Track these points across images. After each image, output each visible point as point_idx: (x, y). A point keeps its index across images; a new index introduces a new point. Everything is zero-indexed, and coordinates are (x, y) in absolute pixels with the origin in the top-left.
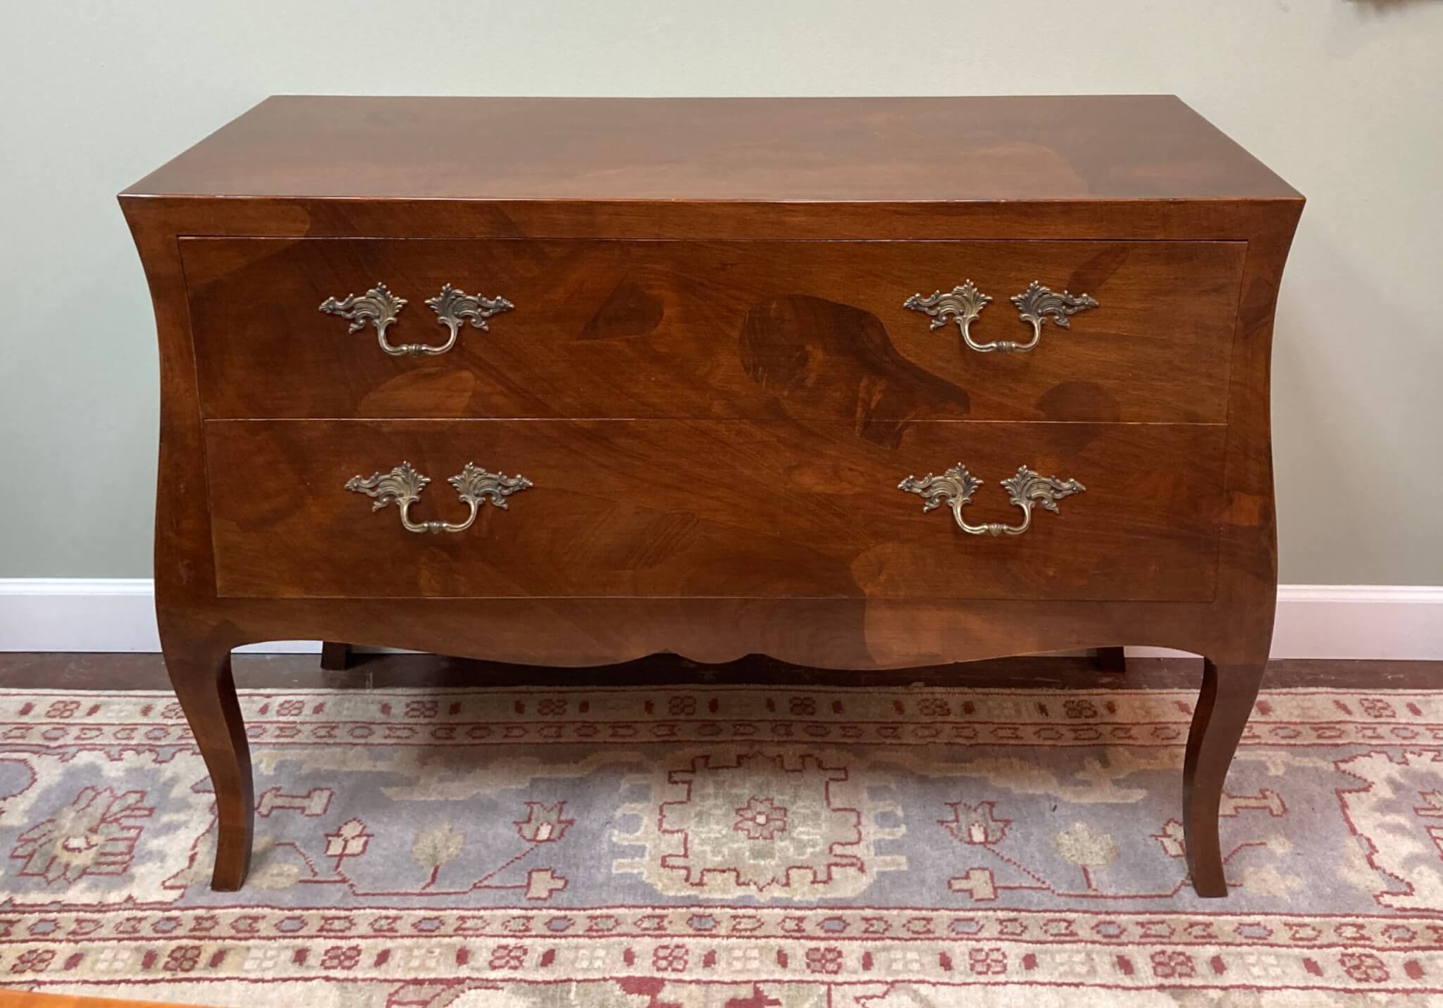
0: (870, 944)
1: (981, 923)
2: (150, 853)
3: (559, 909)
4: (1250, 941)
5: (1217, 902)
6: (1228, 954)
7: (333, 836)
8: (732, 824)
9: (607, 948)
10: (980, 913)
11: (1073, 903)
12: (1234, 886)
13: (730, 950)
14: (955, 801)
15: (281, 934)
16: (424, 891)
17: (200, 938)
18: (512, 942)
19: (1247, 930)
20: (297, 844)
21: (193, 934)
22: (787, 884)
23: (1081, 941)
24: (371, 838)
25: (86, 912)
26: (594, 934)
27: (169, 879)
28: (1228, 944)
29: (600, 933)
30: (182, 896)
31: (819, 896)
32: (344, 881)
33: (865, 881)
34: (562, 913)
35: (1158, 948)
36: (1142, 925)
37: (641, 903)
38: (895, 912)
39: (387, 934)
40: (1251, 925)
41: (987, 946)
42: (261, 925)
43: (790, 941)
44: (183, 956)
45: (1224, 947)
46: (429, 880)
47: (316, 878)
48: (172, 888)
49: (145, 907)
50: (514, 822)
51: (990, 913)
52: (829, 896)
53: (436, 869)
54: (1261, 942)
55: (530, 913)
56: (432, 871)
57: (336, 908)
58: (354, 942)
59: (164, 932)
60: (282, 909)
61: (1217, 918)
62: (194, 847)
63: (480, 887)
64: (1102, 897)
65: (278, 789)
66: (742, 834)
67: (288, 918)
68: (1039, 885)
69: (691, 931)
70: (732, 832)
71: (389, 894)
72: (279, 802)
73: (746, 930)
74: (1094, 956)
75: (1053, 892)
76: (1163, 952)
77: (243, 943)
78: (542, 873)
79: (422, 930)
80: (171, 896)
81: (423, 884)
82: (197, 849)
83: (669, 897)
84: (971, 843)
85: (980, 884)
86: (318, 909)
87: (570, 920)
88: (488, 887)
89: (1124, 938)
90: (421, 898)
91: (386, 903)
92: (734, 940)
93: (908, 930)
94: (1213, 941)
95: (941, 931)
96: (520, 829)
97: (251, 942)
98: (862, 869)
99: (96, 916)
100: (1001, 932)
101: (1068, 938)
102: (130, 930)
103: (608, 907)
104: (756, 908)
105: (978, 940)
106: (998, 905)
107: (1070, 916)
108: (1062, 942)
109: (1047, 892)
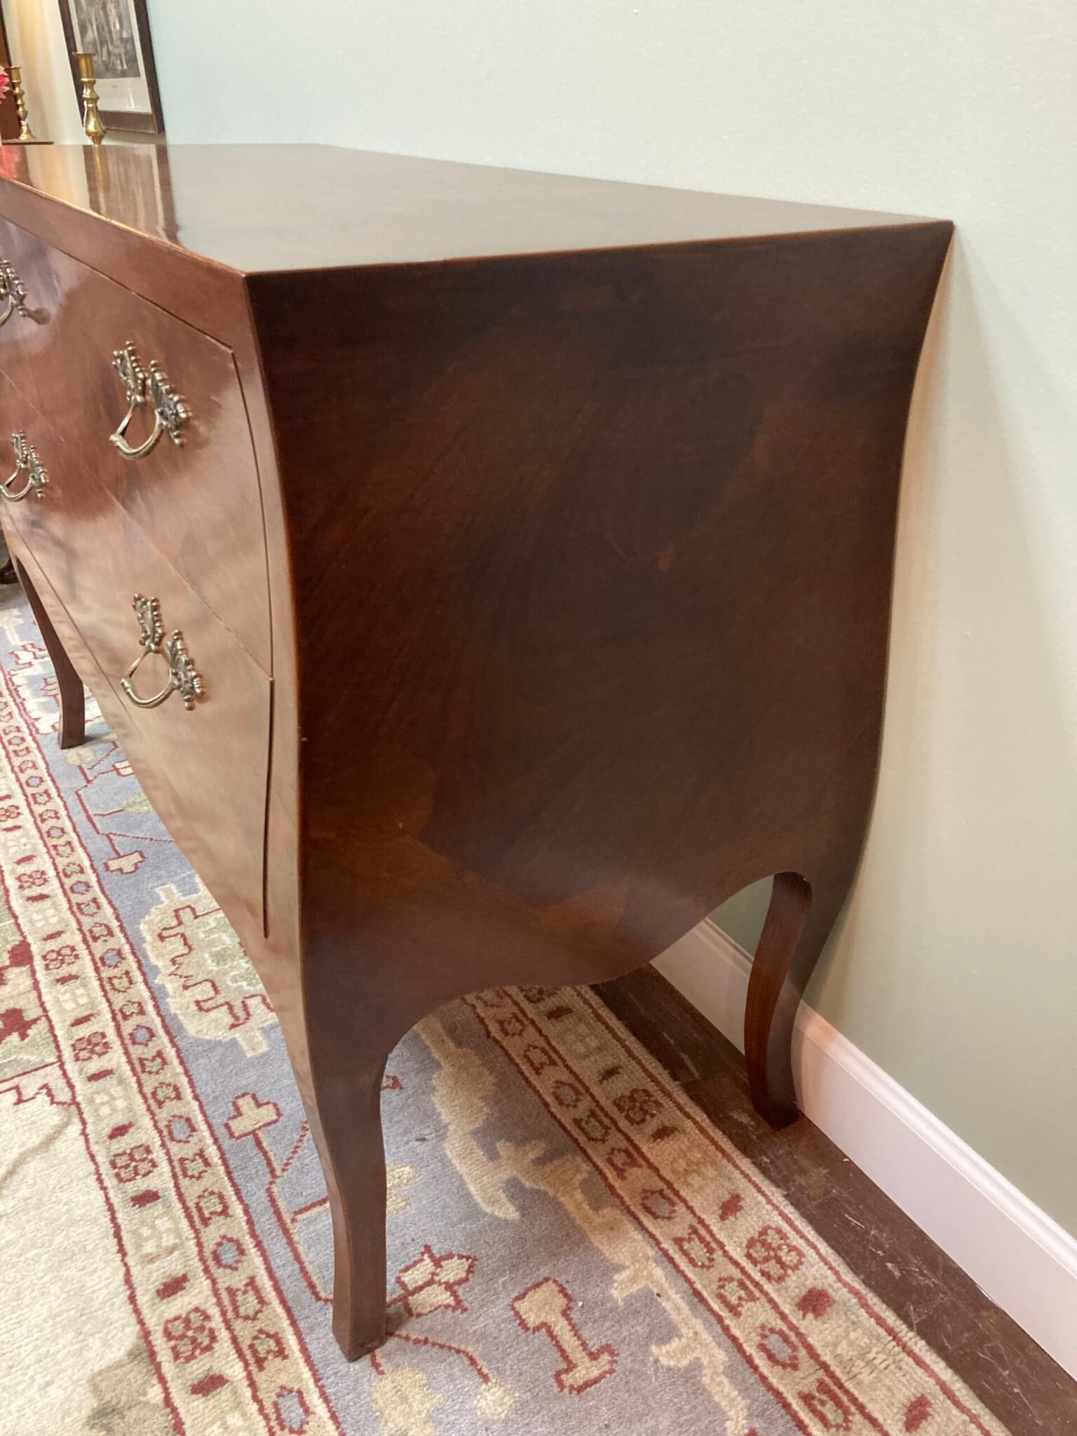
0: (126, 1069)
1: (191, 1139)
3: (98, 881)
4: (269, 1410)
5: (335, 1351)
6: (235, 1393)
9: (61, 920)
10: (207, 1134)
11: (260, 1206)
12: (376, 1366)
13: (84, 986)
15: (23, 782)
16: (92, 816)
18: (51, 874)
19: (290, 1404)
20: (118, 749)
22: (186, 987)
23: (197, 1232)
26: (75, 908)
28: (252, 1384)
29: (77, 911)
31: (178, 1012)
32: (89, 782)
33: (223, 1035)
34: (94, 884)
35: (214, 1311)
36: (252, 1282)
37: (123, 916)
38: (180, 1069)
39: (39, 820)
40: (302, 1403)
41: (158, 1155)
42: (29, 772)
43: (109, 1016)
45: (246, 1383)
46: (105, 813)
47: (86, 770)
51: (209, 1141)
52: (181, 1018)
53: (120, 811)
54: (273, 1423)
55: (88, 870)
56: (117, 810)
57: (59, 792)
58: (25, 812)
60: (48, 773)
61: (301, 1362)
63: (108, 837)
64: (286, 1232)
67: (41, 778)
68: (278, 1168)
69: (98, 956)
71: (83, 805)
73: (113, 985)
74: (176, 1253)
75: (271, 1183)
76: (207, 1318)
78: (139, 857)
79: (48, 832)
81: (100, 812)
83: (137, 929)
85: (254, 1118)
87: (88, 891)
88: (111, 840)
89: (218, 1273)
90: (85, 818)
91: (72, 808)
92: (97, 983)
93: (156, 1088)
94: (253, 1368)
95: (165, 1113)
98: (233, 1026)
100: (182, 1160)
101: (197, 1219)
103: (110, 903)
104: (145, 980)
105: (163, 1145)
106: (226, 1143)
107: (237, 1209)
108: (189, 1217)
109: (268, 1178)
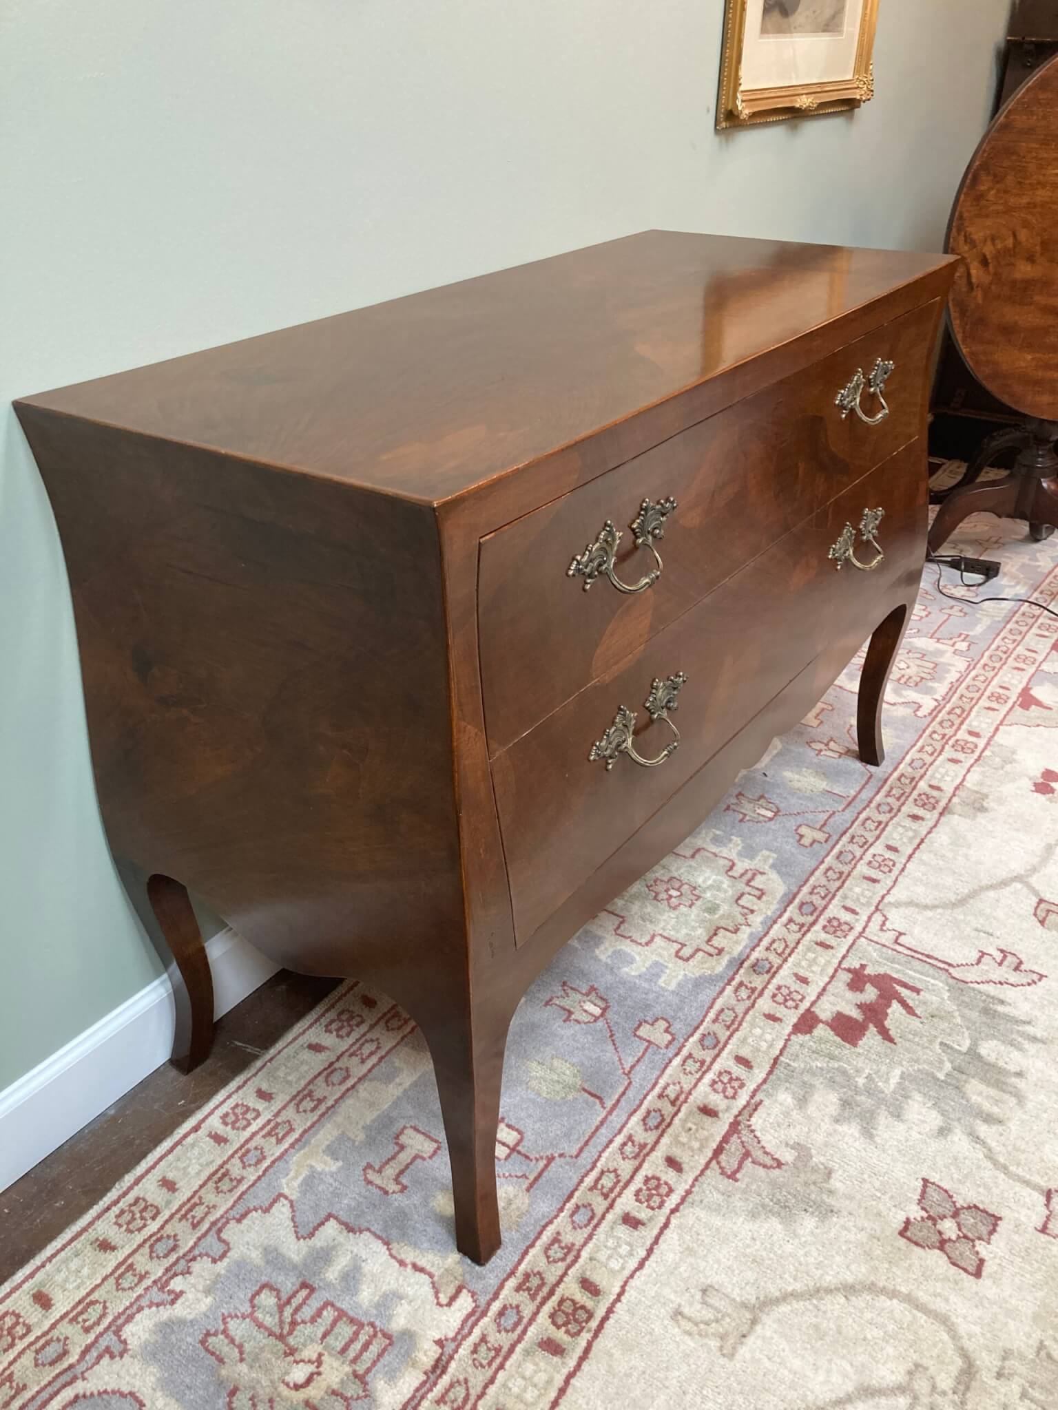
0: (835, 902)
1: (847, 850)
2: (377, 1306)
3: (692, 1035)
4: (924, 769)
6: (929, 780)
8: (667, 909)
9: (753, 1026)
10: (838, 846)
11: (853, 810)
13: (798, 965)
14: (725, 806)
15: (590, 1228)
16: (608, 1109)
17: (551, 1293)
18: (710, 1076)
19: (916, 766)
21: (539, 1299)
22: (752, 912)
23: (887, 823)
24: (506, 1121)
25: (431, 1390)
26: (735, 1026)
27: (437, 1298)
28: (922, 777)
29: (737, 1023)
30: (473, 1294)
31: (775, 902)
32: (550, 1160)
33: (773, 875)
34: (697, 1036)
35: (911, 800)
36: (888, 796)
37: (718, 989)
38: (813, 878)
39: (645, 1152)
40: (912, 762)
41: (868, 858)
42: (567, 1238)
43: (809, 934)
44: (567, 1314)
45: (923, 779)
46: (597, 1101)
47: (532, 1178)
48: (453, 1299)
49: (466, 1331)
50: (565, 1021)
51: (841, 843)
52: (778, 899)
53: (585, 1090)
54: (927, 766)
55: (685, 1052)
56: (586, 1095)
57: (586, 1175)
58: (639, 1178)
59: (516, 1325)
60: (556, 1217)
61: (899, 769)
62: (402, 1263)
63: (630, 1072)
64: (855, 797)
65: (369, 1166)
66: (683, 909)
67: (572, 1215)
68: (828, 814)
69: (767, 977)
70: (677, 912)
71: (594, 1133)
72: (390, 1171)
73: (784, 949)
74: (903, 824)
75: (838, 812)
76: (915, 800)
77: (581, 1261)
78: (641, 1028)
79: (657, 1127)
80: (465, 1303)
81: (598, 1106)
82: (408, 1261)
83: (724, 972)
84: (771, 819)
85: (809, 834)
86: (576, 1189)
87: (709, 1034)
88: (632, 1067)
89: (895, 807)
90: (615, 1113)
91: (605, 1140)
92: (790, 960)
93: (834, 881)
94: (917, 780)
95: (844, 868)
96: (578, 1021)
97: (585, 1254)
98: (762, 873)
99: (445, 1380)
100: (860, 847)
101: (882, 826)
102: (493, 1353)
103: (711, 1007)
104: (765, 935)
105: (861, 859)
106: (835, 838)
107: (863, 816)
108: (884, 829)
109: (837, 814)
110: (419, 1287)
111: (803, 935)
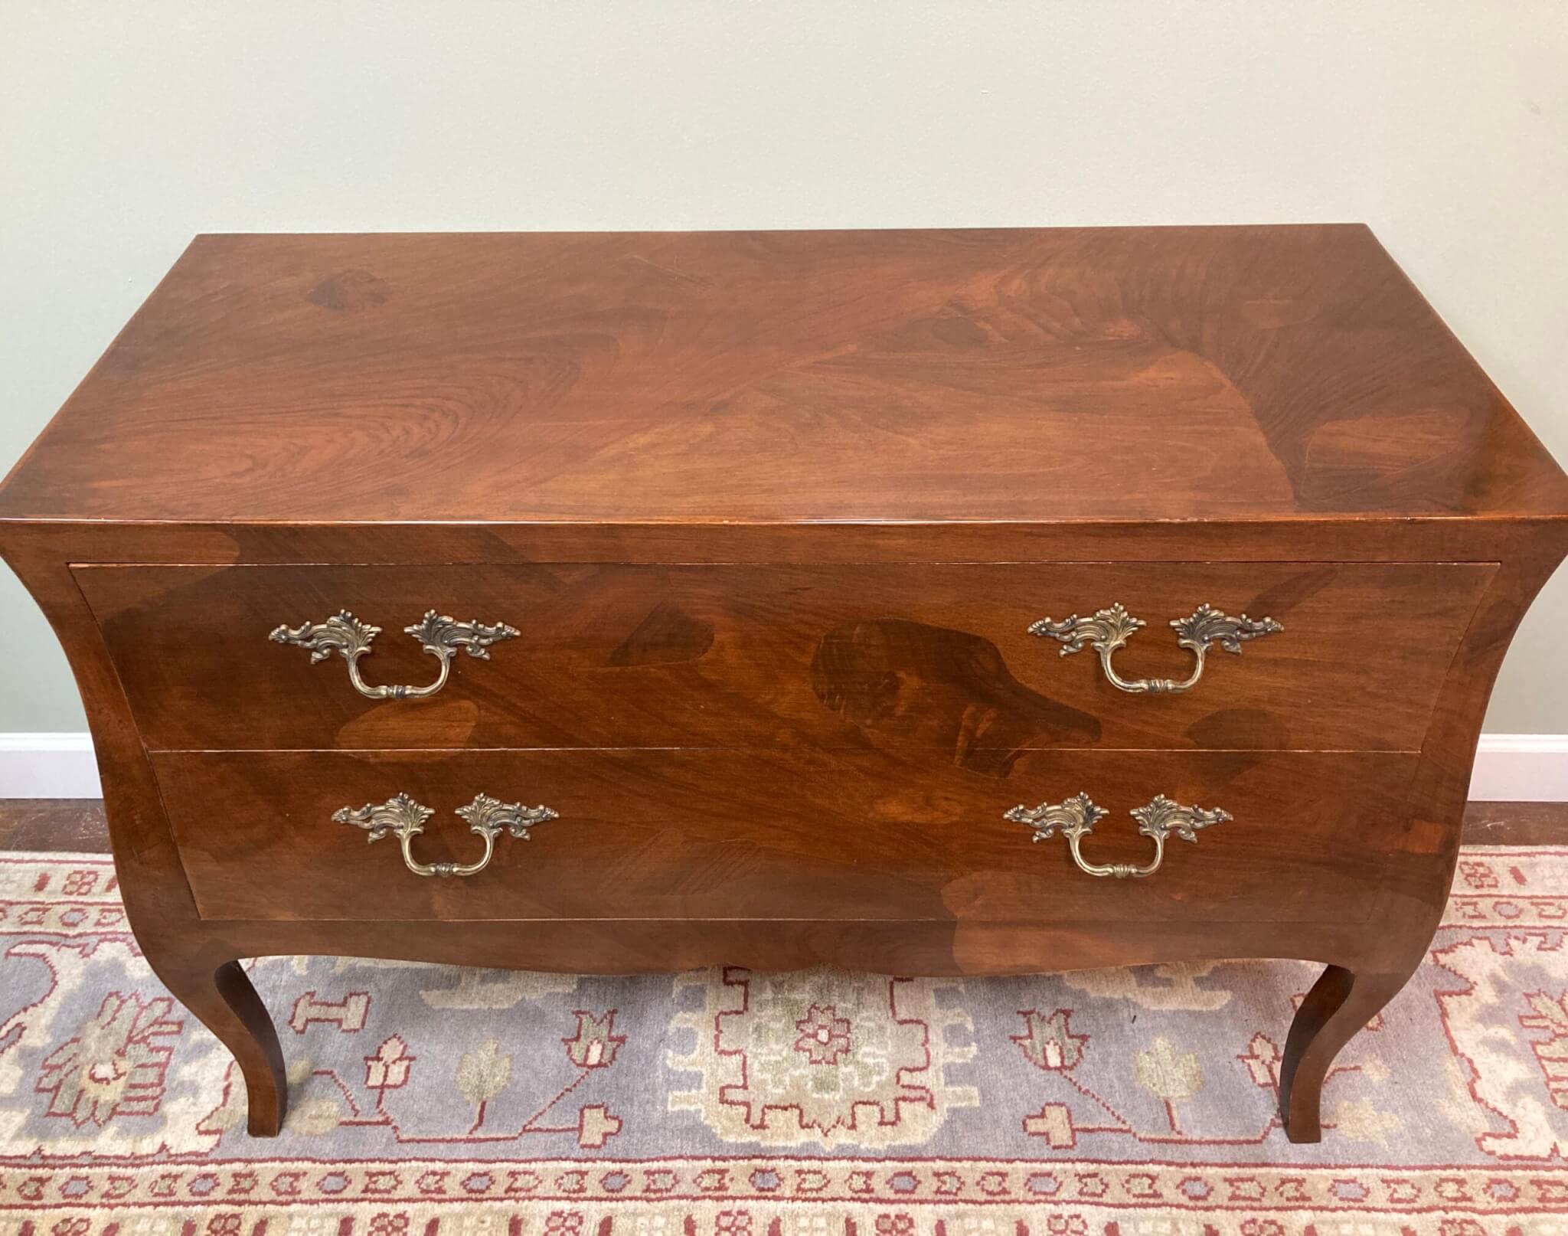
0: (942, 1208)
1: (1059, 1179)
2: (182, 1084)
3: (614, 1161)
4: (1346, 1204)
5: (1308, 1148)
6: (1323, 1223)
7: (373, 1059)
8: (792, 1042)
9: (665, 1214)
10: (1058, 1166)
11: (1155, 1151)
12: (1328, 1127)
13: (795, 1216)
14: (1027, 1008)
15: (324, 1196)
16: (471, 1137)
17: (240, 1203)
18: (566, 1206)
19: (1343, 1189)
20: (336, 1072)
21: (230, 1197)
22: (853, 1127)
23: (1166, 1205)
24: (412, 1063)
25: (119, 1166)
26: (652, 1195)
27: (203, 1121)
28: (1322, 1209)
29: (658, 1195)
30: (218, 1145)
31: (887, 1143)
32: (387, 1122)
33: (937, 1119)
34: (617, 1166)
35: (1249, 1215)
36: (1230, 1181)
37: (699, 1152)
38: (967, 1164)
39: (434, 1196)
40: (1346, 1182)
41: (1067, 1210)
42: (303, 1185)
43: (858, 1205)
44: (224, 1227)
45: (1318, 1213)
46: (476, 1121)
47: (357, 1119)
48: (207, 1132)
49: (180, 1160)
50: (563, 1040)
51: (1069, 1166)
52: (897, 1143)
53: (483, 1105)
54: (1357, 1205)
55: (585, 1166)
56: (478, 1109)
57: (381, 1161)
58: (401, 1207)
59: (201, 1194)
60: (323, 1162)
61: (1311, 1171)
62: (228, 1075)
63: (530, 1131)
64: (1187, 1142)
65: (312, 994)
66: (804, 1057)
67: (331, 1174)
68: (1120, 1125)
69: (754, 1192)
70: (793, 1054)
71: (435, 1141)
72: (315, 1012)
73: (811, 1190)
74: (1181, 1226)
75: (1135, 1135)
76: (1254, 1221)
77: (285, 1209)
78: (595, 1111)
79: (471, 1191)
80: (206, 1143)
81: (470, 1126)
82: (231, 1079)
83: (730, 1145)
84: (1046, 1067)
85: (1056, 1124)
86: (361, 1161)
87: (626, 1176)
88: (539, 1130)
89: (1211, 1201)
90: (469, 1145)
91: (432, 1154)
92: (799, 1203)
93: (983, 1190)
94: (1307, 1204)
95: (1018, 1191)
96: (570, 1050)
97: (294, 1208)
98: (931, 1105)
99: (130, 1172)
100: (1081, 1193)
101: (1151, 1201)
102: (166, 1191)
103: (665, 1159)
104: (820, 1159)
105: (1056, 1203)
106: (1077, 1154)
107: (1153, 1169)
108: (1146, 1206)
109: (1128, 1136)
110: (210, 1099)
111: (853, 1199)
